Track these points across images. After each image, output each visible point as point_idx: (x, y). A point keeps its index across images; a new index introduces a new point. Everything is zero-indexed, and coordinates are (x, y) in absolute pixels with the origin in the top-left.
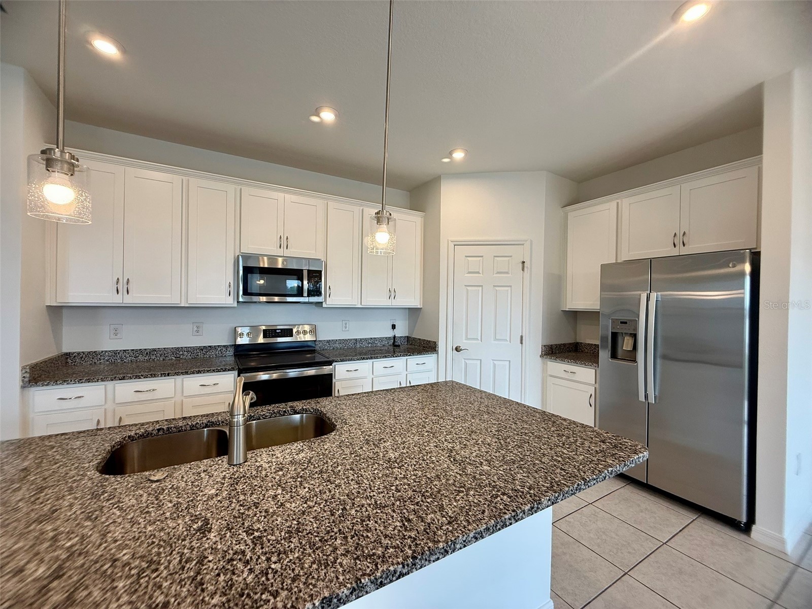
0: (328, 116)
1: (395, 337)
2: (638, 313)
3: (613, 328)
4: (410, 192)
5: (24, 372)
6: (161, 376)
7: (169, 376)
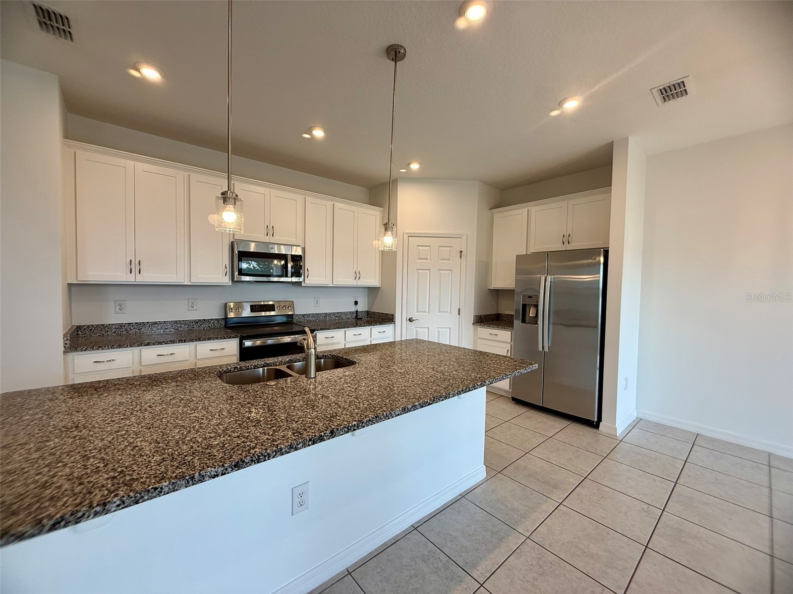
0: (319, 133)
1: (357, 312)
2: (538, 290)
3: (523, 301)
4: (369, 189)
5: (65, 339)
6: (179, 343)
7: (185, 342)
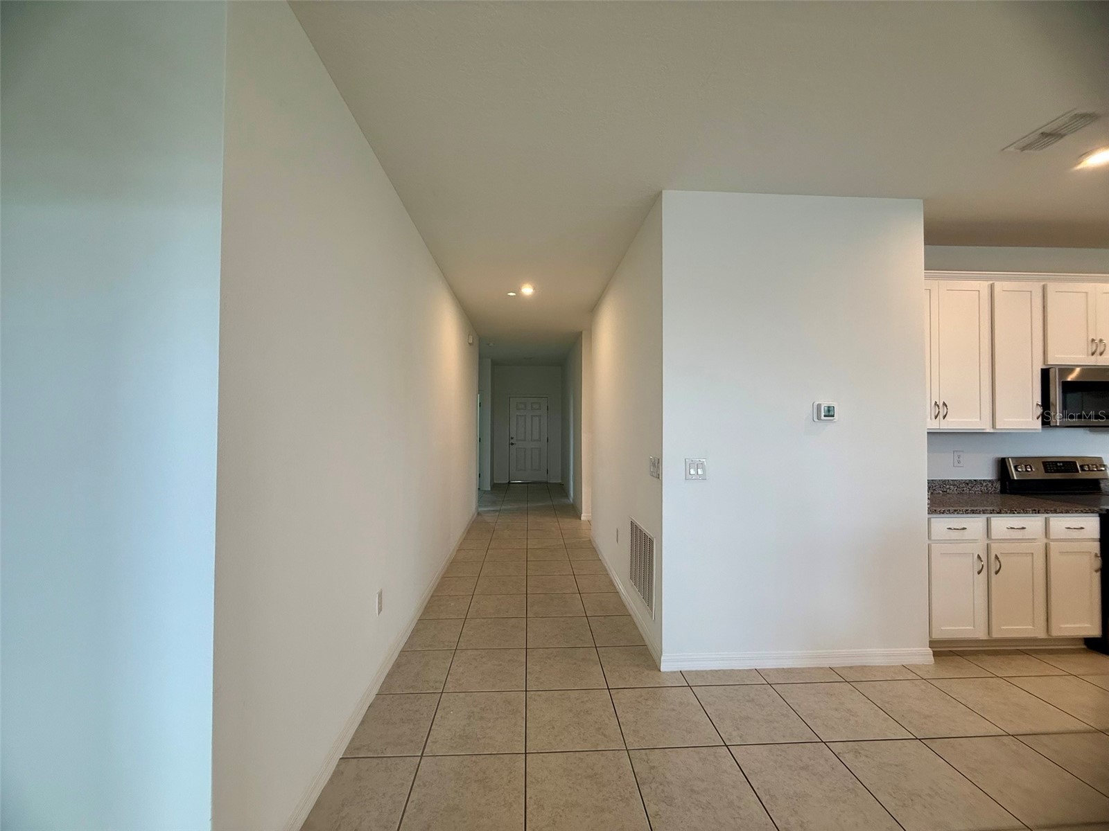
7: (1039, 513)
